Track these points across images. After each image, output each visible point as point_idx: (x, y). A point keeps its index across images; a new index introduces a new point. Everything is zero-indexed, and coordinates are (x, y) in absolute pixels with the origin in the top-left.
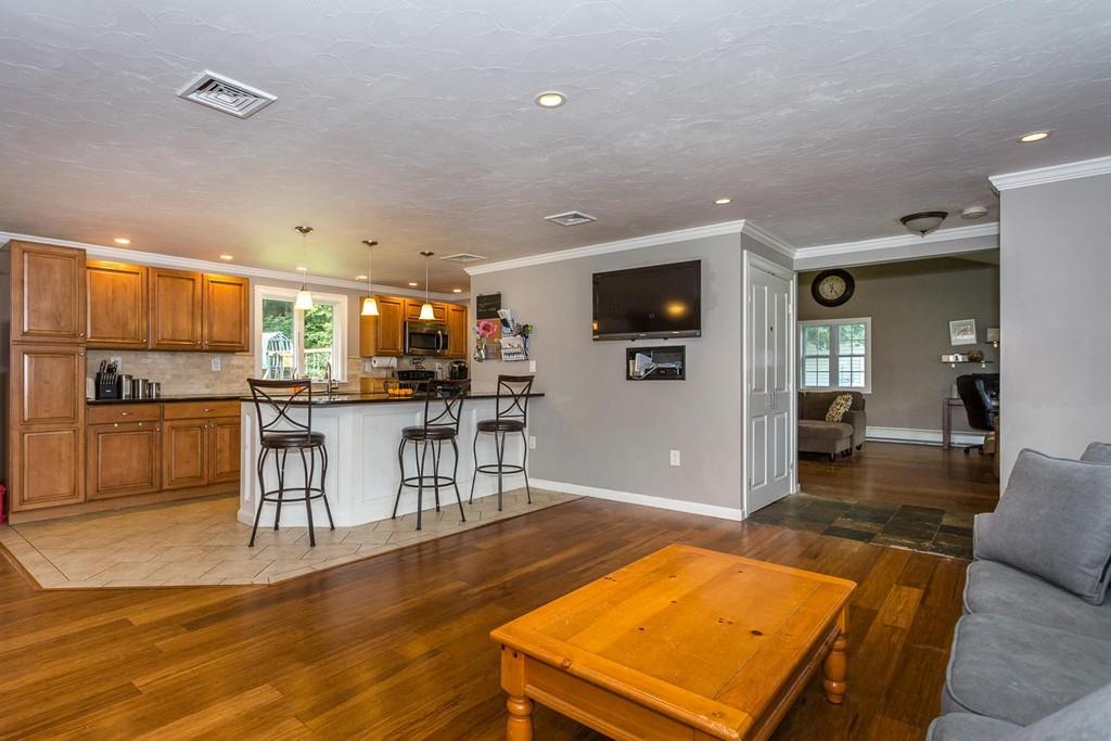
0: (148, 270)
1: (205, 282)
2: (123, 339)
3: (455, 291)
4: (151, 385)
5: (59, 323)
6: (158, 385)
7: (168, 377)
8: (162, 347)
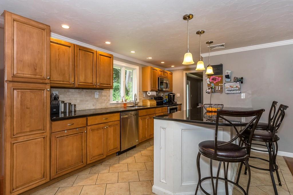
0: (74, 46)
1: (98, 55)
2: (63, 81)
3: (172, 66)
4: (72, 105)
5: (36, 70)
6: (75, 105)
7: (78, 101)
8: (81, 87)
